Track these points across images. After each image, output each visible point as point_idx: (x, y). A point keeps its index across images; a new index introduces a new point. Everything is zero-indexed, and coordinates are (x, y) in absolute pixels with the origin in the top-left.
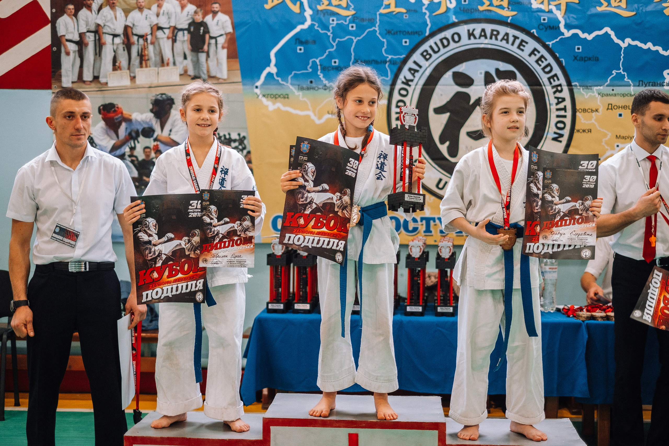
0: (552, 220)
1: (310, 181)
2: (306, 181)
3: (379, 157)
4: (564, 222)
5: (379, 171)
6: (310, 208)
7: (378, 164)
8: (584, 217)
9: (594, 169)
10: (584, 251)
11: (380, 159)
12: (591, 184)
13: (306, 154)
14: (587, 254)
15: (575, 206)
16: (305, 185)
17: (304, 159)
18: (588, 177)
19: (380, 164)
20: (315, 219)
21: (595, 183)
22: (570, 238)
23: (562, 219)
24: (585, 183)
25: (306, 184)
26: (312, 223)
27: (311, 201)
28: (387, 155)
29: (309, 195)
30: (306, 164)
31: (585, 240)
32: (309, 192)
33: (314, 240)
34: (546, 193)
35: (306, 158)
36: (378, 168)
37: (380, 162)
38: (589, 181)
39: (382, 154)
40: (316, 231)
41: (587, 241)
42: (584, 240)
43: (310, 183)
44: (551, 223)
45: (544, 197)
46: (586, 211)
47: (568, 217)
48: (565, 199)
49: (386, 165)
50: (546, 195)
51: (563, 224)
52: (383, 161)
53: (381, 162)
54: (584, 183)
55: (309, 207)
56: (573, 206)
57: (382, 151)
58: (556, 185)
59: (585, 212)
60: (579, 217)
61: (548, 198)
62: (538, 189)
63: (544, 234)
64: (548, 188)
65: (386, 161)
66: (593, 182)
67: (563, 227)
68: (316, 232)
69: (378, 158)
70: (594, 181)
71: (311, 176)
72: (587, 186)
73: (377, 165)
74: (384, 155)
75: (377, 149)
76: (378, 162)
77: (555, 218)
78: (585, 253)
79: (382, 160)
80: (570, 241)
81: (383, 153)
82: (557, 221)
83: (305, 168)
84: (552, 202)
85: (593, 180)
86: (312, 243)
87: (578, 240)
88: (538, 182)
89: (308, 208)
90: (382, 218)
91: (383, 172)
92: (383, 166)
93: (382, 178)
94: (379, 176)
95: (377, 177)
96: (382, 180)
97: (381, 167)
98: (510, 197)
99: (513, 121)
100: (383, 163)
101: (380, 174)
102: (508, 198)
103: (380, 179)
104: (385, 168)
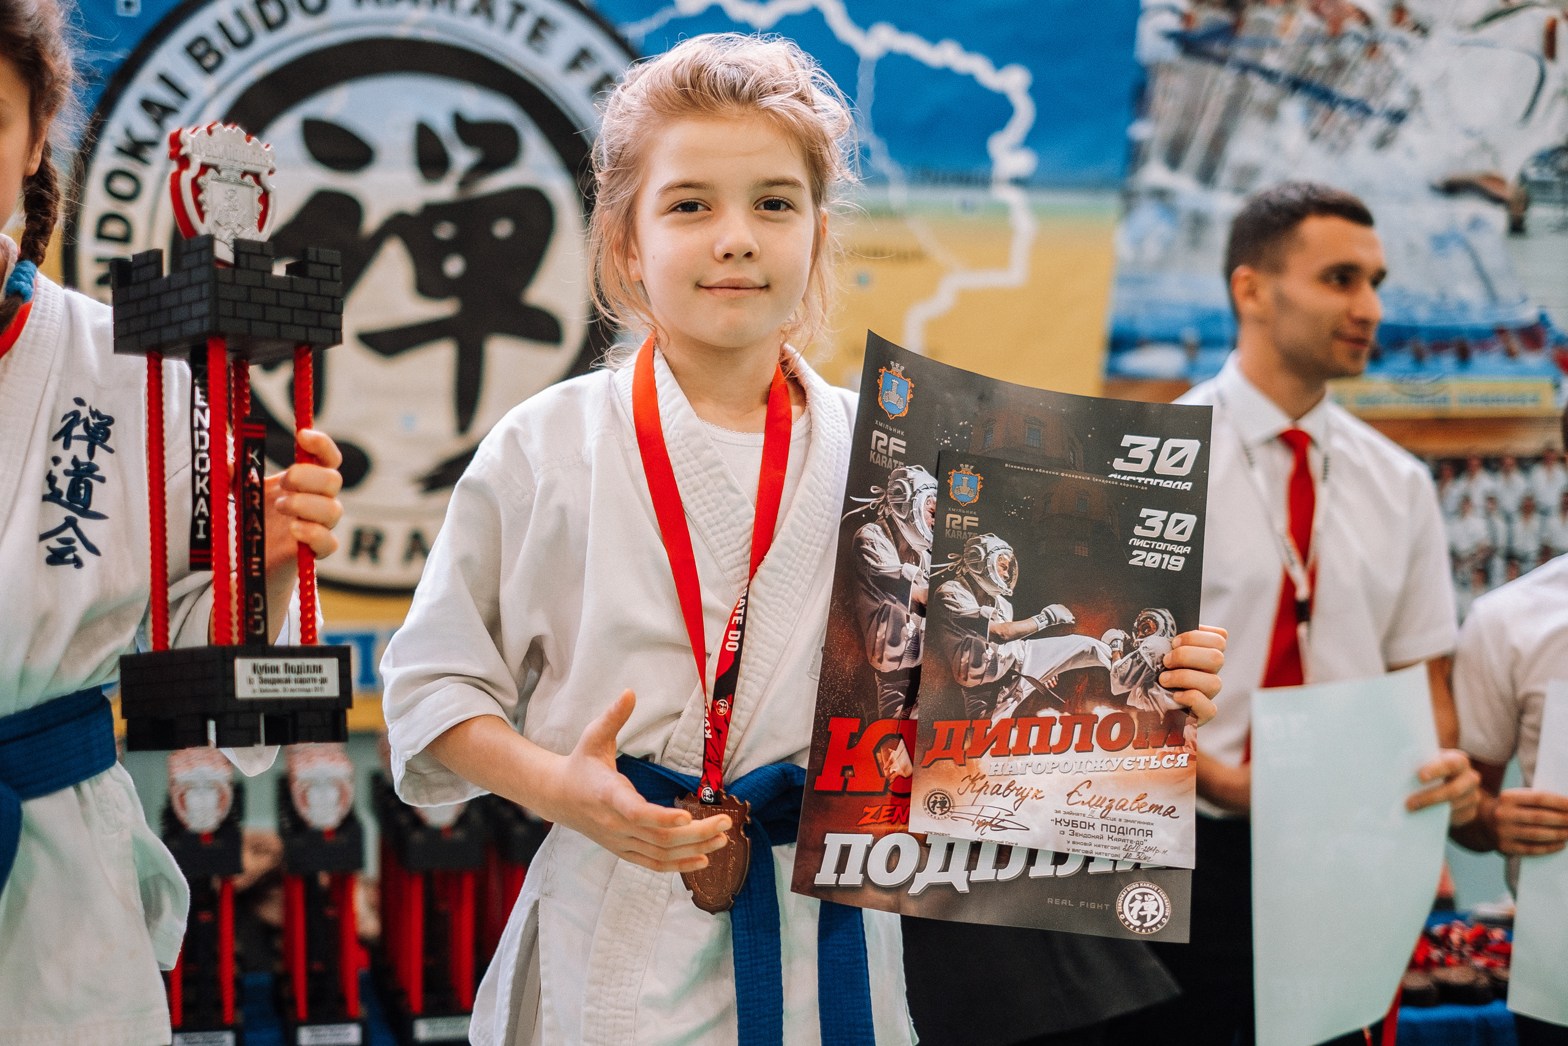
0: (975, 716)
3: (65, 435)
4: (1035, 731)
5: (59, 514)
7: (58, 471)
8: (1134, 715)
9: (1183, 479)
10: (1134, 890)
11: (67, 446)
12: (1172, 553)
14: (1150, 908)
15: (1094, 652)
18: (1156, 517)
19: (67, 473)
21: (1188, 550)
22: (1068, 818)
23: (1025, 715)
24: (1143, 543)
28: (111, 420)
31: (1141, 838)
34: (950, 576)
36: (53, 496)
37: (66, 464)
38: (1161, 538)
39: (76, 414)
41: (1150, 842)
42: (1137, 833)
44: (971, 729)
45: (942, 595)
46: (1146, 686)
47: (1058, 706)
48: (1043, 616)
49: (102, 480)
50: (950, 587)
51: (1033, 742)
52: (84, 458)
53: (75, 461)
54: (1137, 542)
56: (1082, 655)
57: (80, 402)
58: (1002, 543)
59: (1139, 690)
60: (1112, 711)
61: (960, 600)
62: (908, 554)
63: (935, 785)
64: (961, 552)
66: (1179, 543)
67: (1032, 758)
69: (56, 438)
70: (1186, 537)
72: (1152, 560)
73: (51, 479)
74: (93, 422)
75: (52, 388)
76: (56, 460)
77: (992, 708)
78: (1137, 905)
79: (79, 449)
80: (1067, 837)
81: (85, 413)
82: (1003, 722)
84: (979, 624)
85: (1182, 532)
87: (1106, 834)
88: (909, 521)
90: (85, 785)
91: (83, 523)
92: (89, 488)
93: (81, 551)
94: (61, 541)
95: (48, 548)
96: (78, 563)
97: (73, 489)
98: (741, 627)
99: (728, 256)
100: (83, 470)
101: (69, 533)
102: (731, 632)
103: (68, 562)
104: (101, 498)
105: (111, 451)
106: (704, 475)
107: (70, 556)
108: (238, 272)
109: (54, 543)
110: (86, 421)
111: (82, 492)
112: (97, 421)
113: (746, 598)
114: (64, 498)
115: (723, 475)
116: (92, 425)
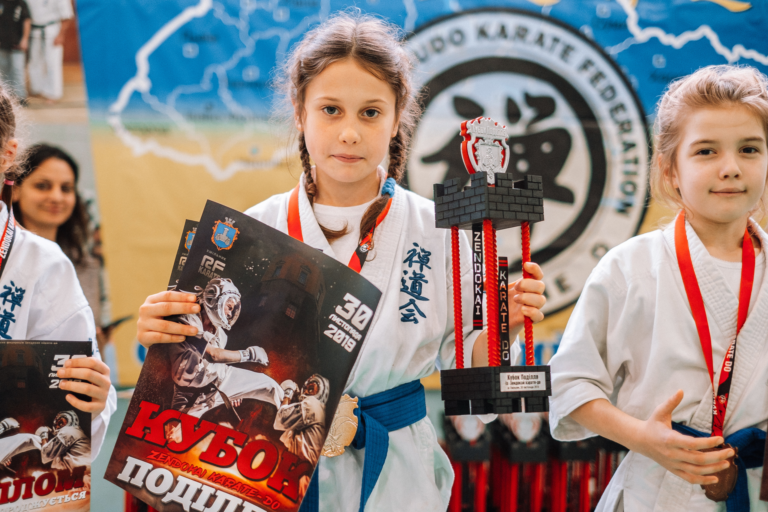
1: (220, 330)
2: (209, 327)
3: (409, 260)
5: (407, 298)
6: (204, 404)
7: (406, 277)
11: (410, 266)
13: (224, 253)
16: (203, 338)
17: (216, 266)
19: (411, 278)
20: (212, 435)
25: (208, 336)
26: (204, 446)
27: (211, 385)
28: (430, 254)
29: (211, 368)
30: (218, 282)
32: (210, 359)
33: (199, 491)
35: (220, 265)
36: (404, 289)
37: (410, 274)
39: (414, 250)
40: (212, 469)
43: (220, 336)
49: (426, 282)
52: (418, 271)
53: (414, 273)
55: (204, 402)
57: (416, 245)
65: (426, 271)
68: (209, 473)
69: (405, 262)
71: (224, 318)
73: (403, 281)
74: (422, 254)
75: (403, 238)
76: (405, 272)
79: (416, 267)
81: (418, 250)
83: (213, 292)
86: (194, 500)
89: (201, 403)
90: (414, 425)
91: (418, 302)
92: (421, 285)
93: (417, 316)
94: (407, 310)
95: (402, 313)
96: (416, 321)
97: (413, 286)
98: (732, 360)
99: (726, 177)
100: (418, 277)
101: (412, 307)
102: (727, 362)
103: (411, 320)
104: (426, 290)
105: (430, 268)
106: (713, 284)
107: (412, 318)
108: (497, 188)
109: (404, 311)
110: (419, 253)
111: (417, 287)
112: (423, 254)
113: (735, 345)
114: (409, 290)
115: (723, 284)
116: (421, 256)
